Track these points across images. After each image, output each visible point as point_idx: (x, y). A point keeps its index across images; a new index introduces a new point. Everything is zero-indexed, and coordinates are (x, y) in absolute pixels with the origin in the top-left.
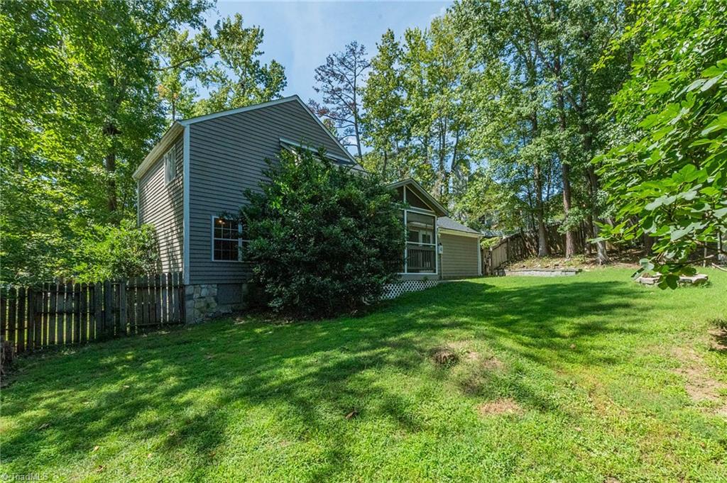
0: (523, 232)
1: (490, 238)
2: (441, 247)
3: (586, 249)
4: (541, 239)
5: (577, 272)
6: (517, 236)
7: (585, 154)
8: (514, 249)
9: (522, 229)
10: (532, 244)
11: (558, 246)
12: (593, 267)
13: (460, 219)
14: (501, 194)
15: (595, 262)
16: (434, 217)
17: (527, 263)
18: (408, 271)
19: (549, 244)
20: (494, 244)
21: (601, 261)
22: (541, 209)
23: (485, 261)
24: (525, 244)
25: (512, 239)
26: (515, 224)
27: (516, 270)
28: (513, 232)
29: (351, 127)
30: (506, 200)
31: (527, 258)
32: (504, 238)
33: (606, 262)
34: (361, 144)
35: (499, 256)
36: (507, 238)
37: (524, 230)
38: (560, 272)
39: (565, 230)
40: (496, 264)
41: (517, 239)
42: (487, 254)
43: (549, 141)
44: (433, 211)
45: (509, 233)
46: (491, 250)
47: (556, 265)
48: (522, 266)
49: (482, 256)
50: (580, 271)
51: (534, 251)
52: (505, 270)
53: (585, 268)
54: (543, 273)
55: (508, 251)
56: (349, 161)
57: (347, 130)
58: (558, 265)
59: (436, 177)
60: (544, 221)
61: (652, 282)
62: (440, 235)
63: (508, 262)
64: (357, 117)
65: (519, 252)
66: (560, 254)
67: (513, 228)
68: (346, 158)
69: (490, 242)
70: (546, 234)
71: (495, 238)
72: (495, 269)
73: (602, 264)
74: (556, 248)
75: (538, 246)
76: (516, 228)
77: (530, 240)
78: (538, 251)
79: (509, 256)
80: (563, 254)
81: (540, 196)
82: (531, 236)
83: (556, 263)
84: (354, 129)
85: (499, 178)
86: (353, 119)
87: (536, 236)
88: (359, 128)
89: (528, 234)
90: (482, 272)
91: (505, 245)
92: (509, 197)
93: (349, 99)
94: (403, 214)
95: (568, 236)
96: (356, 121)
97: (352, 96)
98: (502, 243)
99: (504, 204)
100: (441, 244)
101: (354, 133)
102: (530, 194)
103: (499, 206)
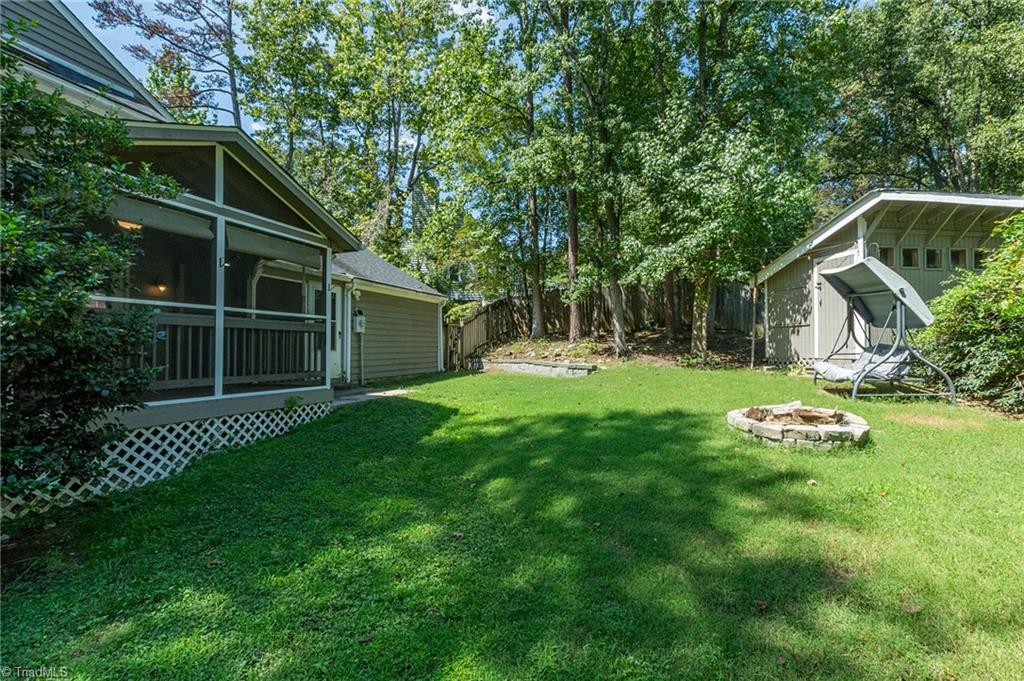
0: (510, 297)
1: (464, 302)
2: (359, 318)
3: (593, 329)
4: (536, 310)
5: (590, 371)
6: (501, 303)
7: (605, 176)
8: (497, 323)
9: (509, 291)
10: (523, 317)
11: (557, 322)
12: (608, 360)
13: (419, 270)
14: (479, 232)
15: (609, 352)
16: (323, 252)
17: (515, 347)
18: (227, 389)
19: (546, 319)
20: (468, 313)
21: (618, 350)
22: (538, 264)
23: (450, 343)
24: (512, 317)
25: (494, 307)
26: (499, 284)
27: (500, 360)
28: (496, 297)
29: (222, 75)
30: (486, 243)
31: (515, 338)
32: (484, 304)
33: (625, 353)
34: (242, 112)
35: (474, 335)
36: (488, 306)
37: (512, 294)
38: (565, 369)
39: (572, 299)
40: (469, 348)
41: (501, 306)
42: (455, 332)
43: (555, 146)
44: (322, 236)
45: (491, 297)
46: (462, 324)
47: (557, 355)
48: (508, 353)
49: (446, 335)
50: (595, 368)
51: (525, 328)
52: (483, 360)
53: (599, 361)
54: (540, 368)
55: (487, 326)
56: (131, 94)
57: (210, 77)
58: (560, 355)
59: (380, 195)
60: (541, 282)
61: (779, 437)
62: (358, 294)
63: (487, 344)
64: (233, 58)
65: (505, 328)
66: (560, 334)
67: (496, 291)
68: (122, 85)
69: (463, 310)
70: (543, 304)
71: (469, 305)
72: (466, 357)
73: (620, 356)
74: (554, 325)
75: (531, 321)
76: (501, 291)
77: (519, 311)
78: (530, 329)
79: (490, 334)
80: (564, 335)
81: (535, 242)
82: (521, 304)
83: (557, 351)
84: (228, 80)
85: (476, 206)
86: (225, 60)
87: (528, 305)
88: (237, 81)
89: (517, 302)
90: (445, 364)
91: (484, 316)
92: (491, 238)
93: (218, 22)
94: (213, 227)
95: (573, 308)
96: (231, 65)
97: (225, 16)
98: (479, 313)
99: (484, 249)
100: (360, 313)
101: (228, 89)
102: (521, 240)
103: (477, 252)
